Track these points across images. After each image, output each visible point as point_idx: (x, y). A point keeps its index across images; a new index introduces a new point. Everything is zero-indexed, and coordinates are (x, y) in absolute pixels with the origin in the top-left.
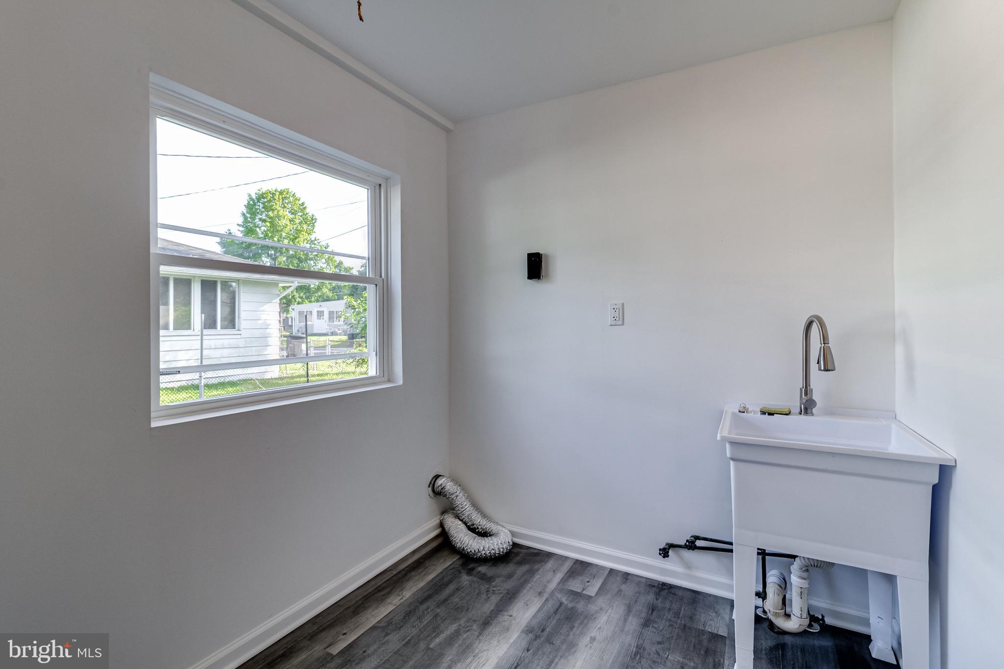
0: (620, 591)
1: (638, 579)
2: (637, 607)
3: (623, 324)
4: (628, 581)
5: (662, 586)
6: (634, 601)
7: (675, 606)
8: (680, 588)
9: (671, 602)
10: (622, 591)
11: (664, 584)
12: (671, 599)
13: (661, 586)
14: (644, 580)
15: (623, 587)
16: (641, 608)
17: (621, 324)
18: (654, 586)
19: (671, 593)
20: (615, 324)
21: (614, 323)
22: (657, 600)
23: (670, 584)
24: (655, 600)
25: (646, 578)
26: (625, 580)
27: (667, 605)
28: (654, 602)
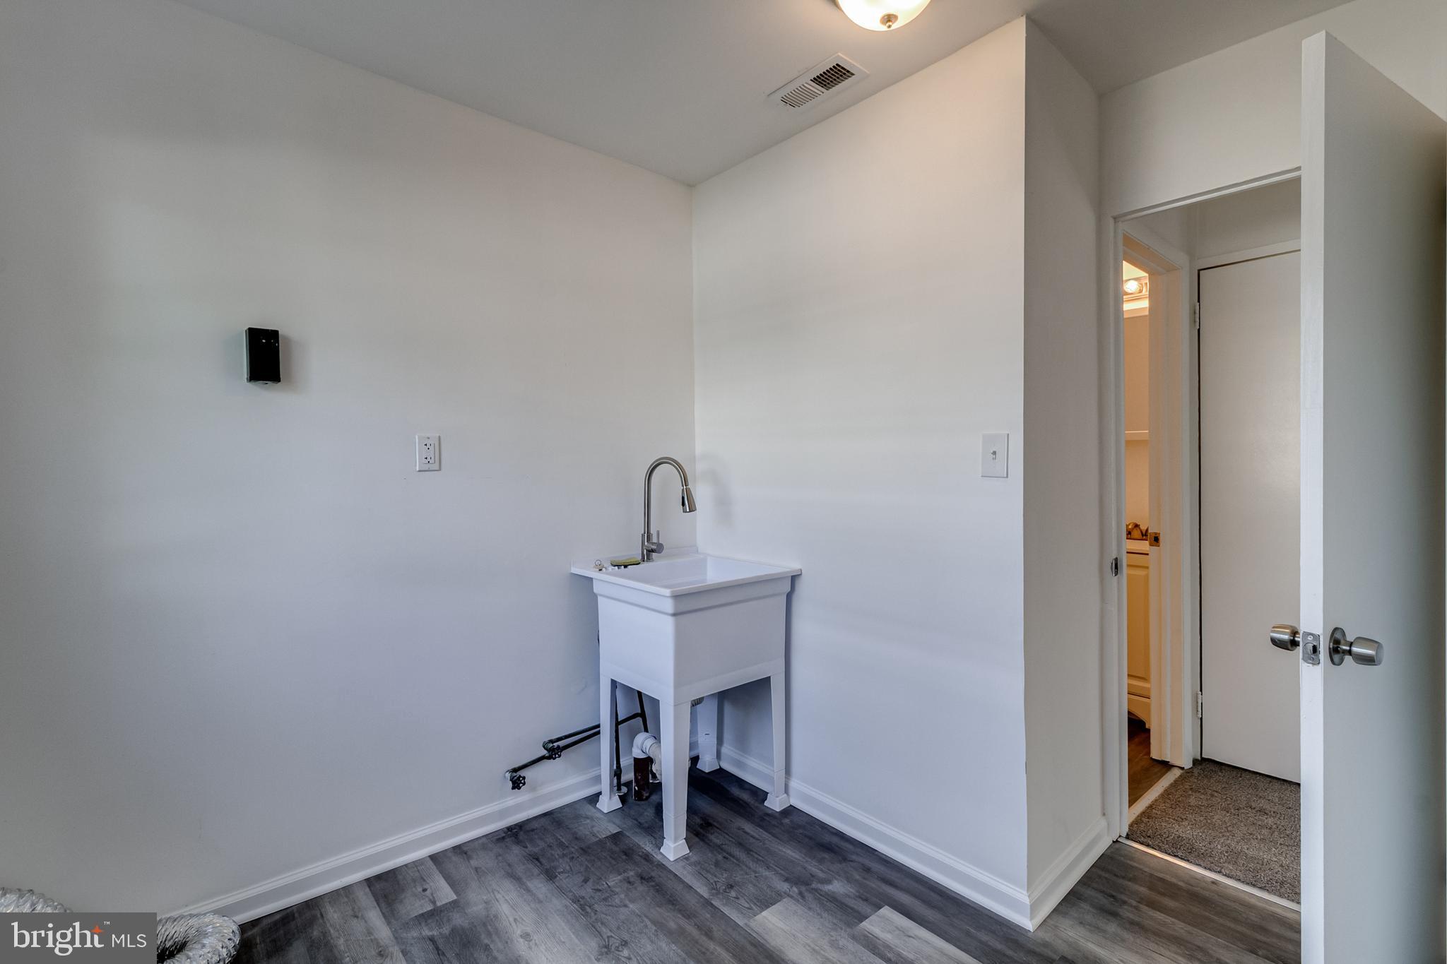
0: (476, 869)
1: (476, 843)
2: (519, 870)
3: (440, 470)
4: (469, 853)
5: (511, 831)
6: (508, 867)
7: (550, 840)
8: (529, 821)
9: (542, 839)
10: (481, 868)
11: (510, 829)
12: (536, 837)
13: (509, 833)
14: (484, 839)
15: (474, 863)
16: (523, 867)
17: (437, 468)
18: (503, 838)
19: (528, 831)
20: (427, 469)
21: (426, 467)
22: (526, 847)
23: (516, 825)
24: (525, 849)
25: (483, 836)
26: (465, 855)
27: (542, 844)
28: (527, 851)
